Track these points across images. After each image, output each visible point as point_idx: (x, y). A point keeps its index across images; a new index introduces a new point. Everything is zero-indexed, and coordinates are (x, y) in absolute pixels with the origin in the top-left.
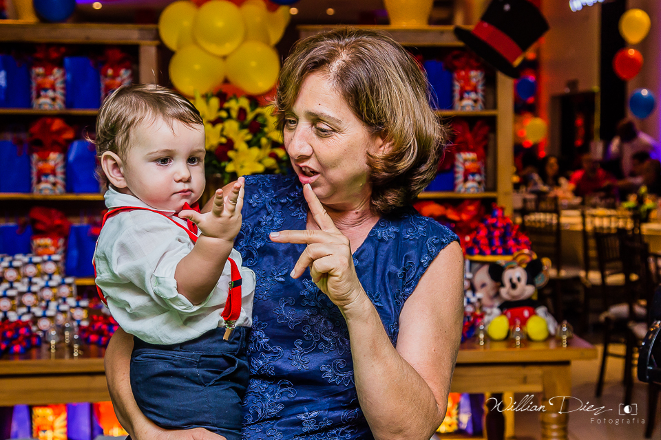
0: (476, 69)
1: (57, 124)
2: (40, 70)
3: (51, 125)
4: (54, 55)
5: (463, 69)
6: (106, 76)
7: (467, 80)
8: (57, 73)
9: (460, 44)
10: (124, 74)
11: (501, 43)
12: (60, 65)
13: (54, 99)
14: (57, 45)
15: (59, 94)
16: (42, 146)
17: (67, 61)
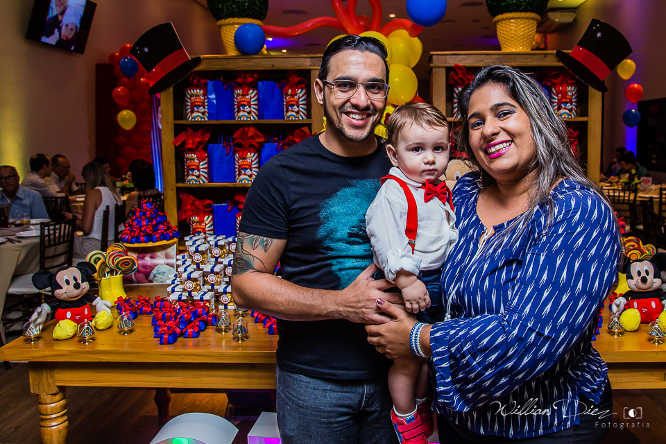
0: (571, 85)
1: (252, 131)
2: (240, 91)
3: (248, 131)
4: (250, 80)
5: (561, 85)
6: (287, 95)
7: (564, 94)
8: (252, 93)
9: (561, 64)
10: (300, 93)
11: (595, 64)
12: (255, 87)
13: (249, 113)
14: (252, 72)
15: (254, 108)
16: (242, 148)
17: (260, 83)
